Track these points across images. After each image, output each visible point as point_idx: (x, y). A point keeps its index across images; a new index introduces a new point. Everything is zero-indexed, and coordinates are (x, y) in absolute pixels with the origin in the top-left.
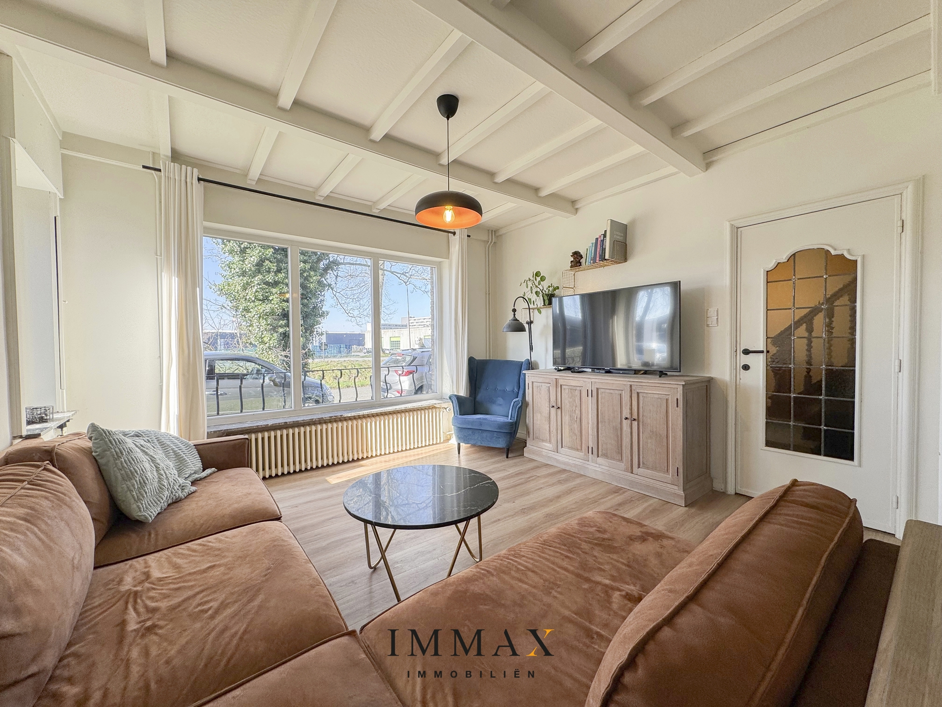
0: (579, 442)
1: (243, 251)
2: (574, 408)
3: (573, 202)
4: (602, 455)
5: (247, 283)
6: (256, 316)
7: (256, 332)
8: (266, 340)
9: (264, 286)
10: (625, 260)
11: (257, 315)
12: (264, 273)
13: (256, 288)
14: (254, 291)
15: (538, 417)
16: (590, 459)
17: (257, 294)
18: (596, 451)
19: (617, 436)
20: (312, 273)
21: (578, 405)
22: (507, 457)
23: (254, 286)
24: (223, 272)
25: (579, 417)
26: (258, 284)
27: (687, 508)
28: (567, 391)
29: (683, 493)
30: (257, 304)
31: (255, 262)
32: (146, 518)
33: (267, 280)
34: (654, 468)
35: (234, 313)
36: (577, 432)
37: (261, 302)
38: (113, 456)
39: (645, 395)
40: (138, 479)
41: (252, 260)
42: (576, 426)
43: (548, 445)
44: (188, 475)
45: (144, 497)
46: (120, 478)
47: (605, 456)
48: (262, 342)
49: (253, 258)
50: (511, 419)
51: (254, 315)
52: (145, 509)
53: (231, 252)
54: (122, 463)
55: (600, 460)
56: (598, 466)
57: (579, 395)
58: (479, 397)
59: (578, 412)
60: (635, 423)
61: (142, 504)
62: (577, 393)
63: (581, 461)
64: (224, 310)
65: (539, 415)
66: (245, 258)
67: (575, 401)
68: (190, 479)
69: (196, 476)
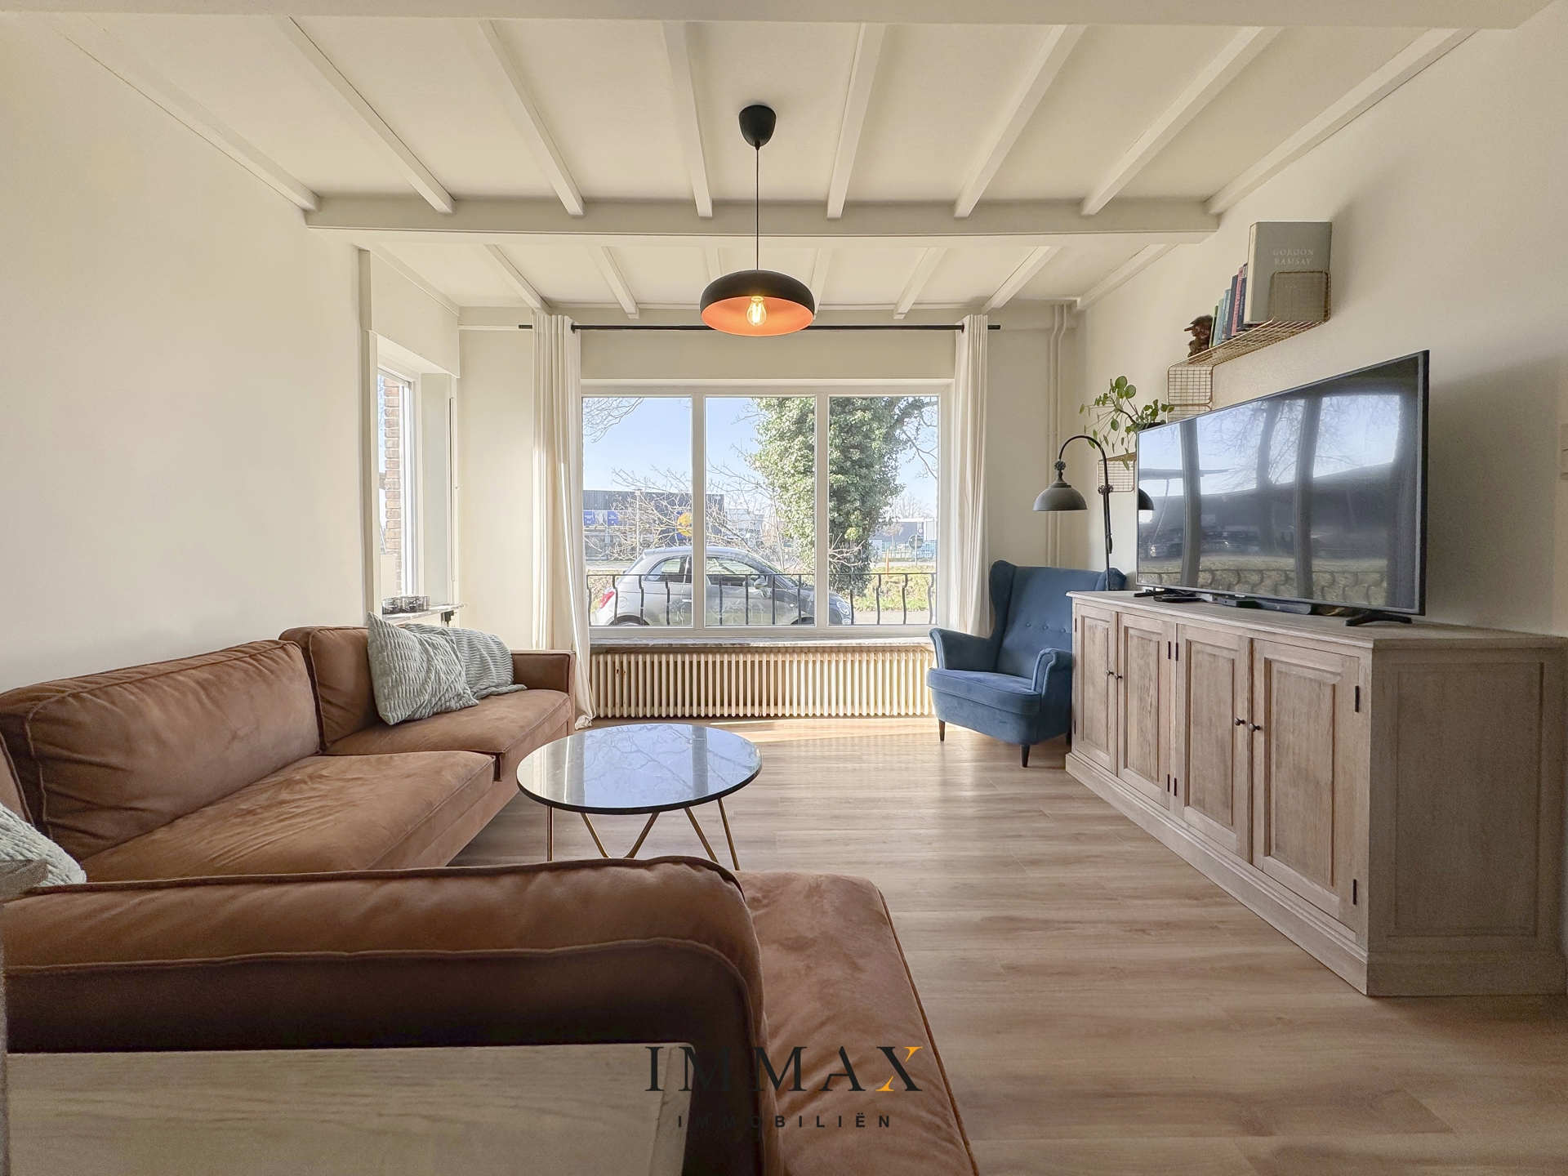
0: (1153, 762)
1: (782, 404)
2: (1147, 681)
3: (1205, 202)
4: (1194, 802)
5: (786, 449)
6: (794, 496)
7: (796, 519)
8: (808, 531)
9: (805, 451)
10: (1326, 315)
11: (795, 494)
12: (806, 432)
13: (795, 455)
14: (793, 459)
15: (1090, 692)
16: (1172, 807)
17: (796, 464)
18: (1182, 789)
19: (1224, 761)
20: (875, 425)
21: (1154, 675)
22: (1025, 765)
23: (792, 453)
24: (760, 437)
25: (1155, 703)
26: (800, 449)
27: (1371, 1002)
28: (1136, 640)
29: (1365, 955)
30: (796, 479)
31: (795, 417)
32: (389, 719)
33: (811, 442)
34: (1301, 865)
35: (771, 493)
36: (1151, 738)
37: (801, 476)
38: (377, 647)
39: (1284, 668)
40: (394, 677)
41: (791, 415)
42: (1150, 723)
43: (1103, 755)
44: (484, 687)
45: (394, 697)
46: (379, 672)
47: (1201, 805)
48: (803, 534)
49: (793, 411)
50: (1035, 690)
51: (792, 495)
52: (392, 709)
53: (768, 406)
54: (384, 658)
55: (1191, 813)
56: (1185, 825)
57: (1156, 653)
58: (1010, 640)
59: (1153, 692)
60: (1260, 737)
61: (390, 704)
62: (1152, 649)
63: (1155, 805)
64: (760, 489)
65: (1091, 689)
66: (783, 414)
67: (1148, 664)
68: (484, 692)
69: (494, 689)
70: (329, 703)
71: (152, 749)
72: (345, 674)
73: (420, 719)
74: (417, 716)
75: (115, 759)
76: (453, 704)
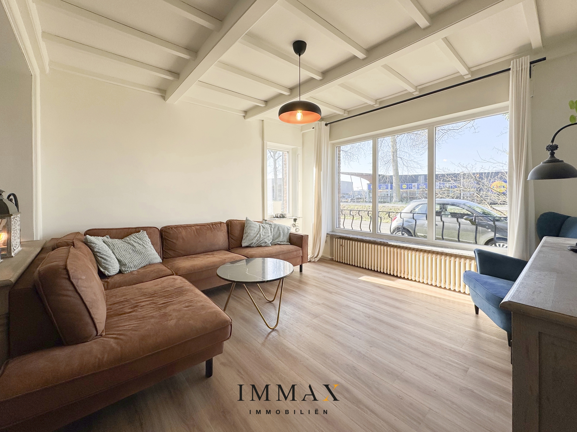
52: (245, 243)
61: (245, 241)
68: (276, 243)
69: (279, 243)
70: (232, 239)
71: (181, 240)
72: (237, 232)
73: (253, 247)
74: (252, 246)
75: (174, 241)
76: (263, 245)
